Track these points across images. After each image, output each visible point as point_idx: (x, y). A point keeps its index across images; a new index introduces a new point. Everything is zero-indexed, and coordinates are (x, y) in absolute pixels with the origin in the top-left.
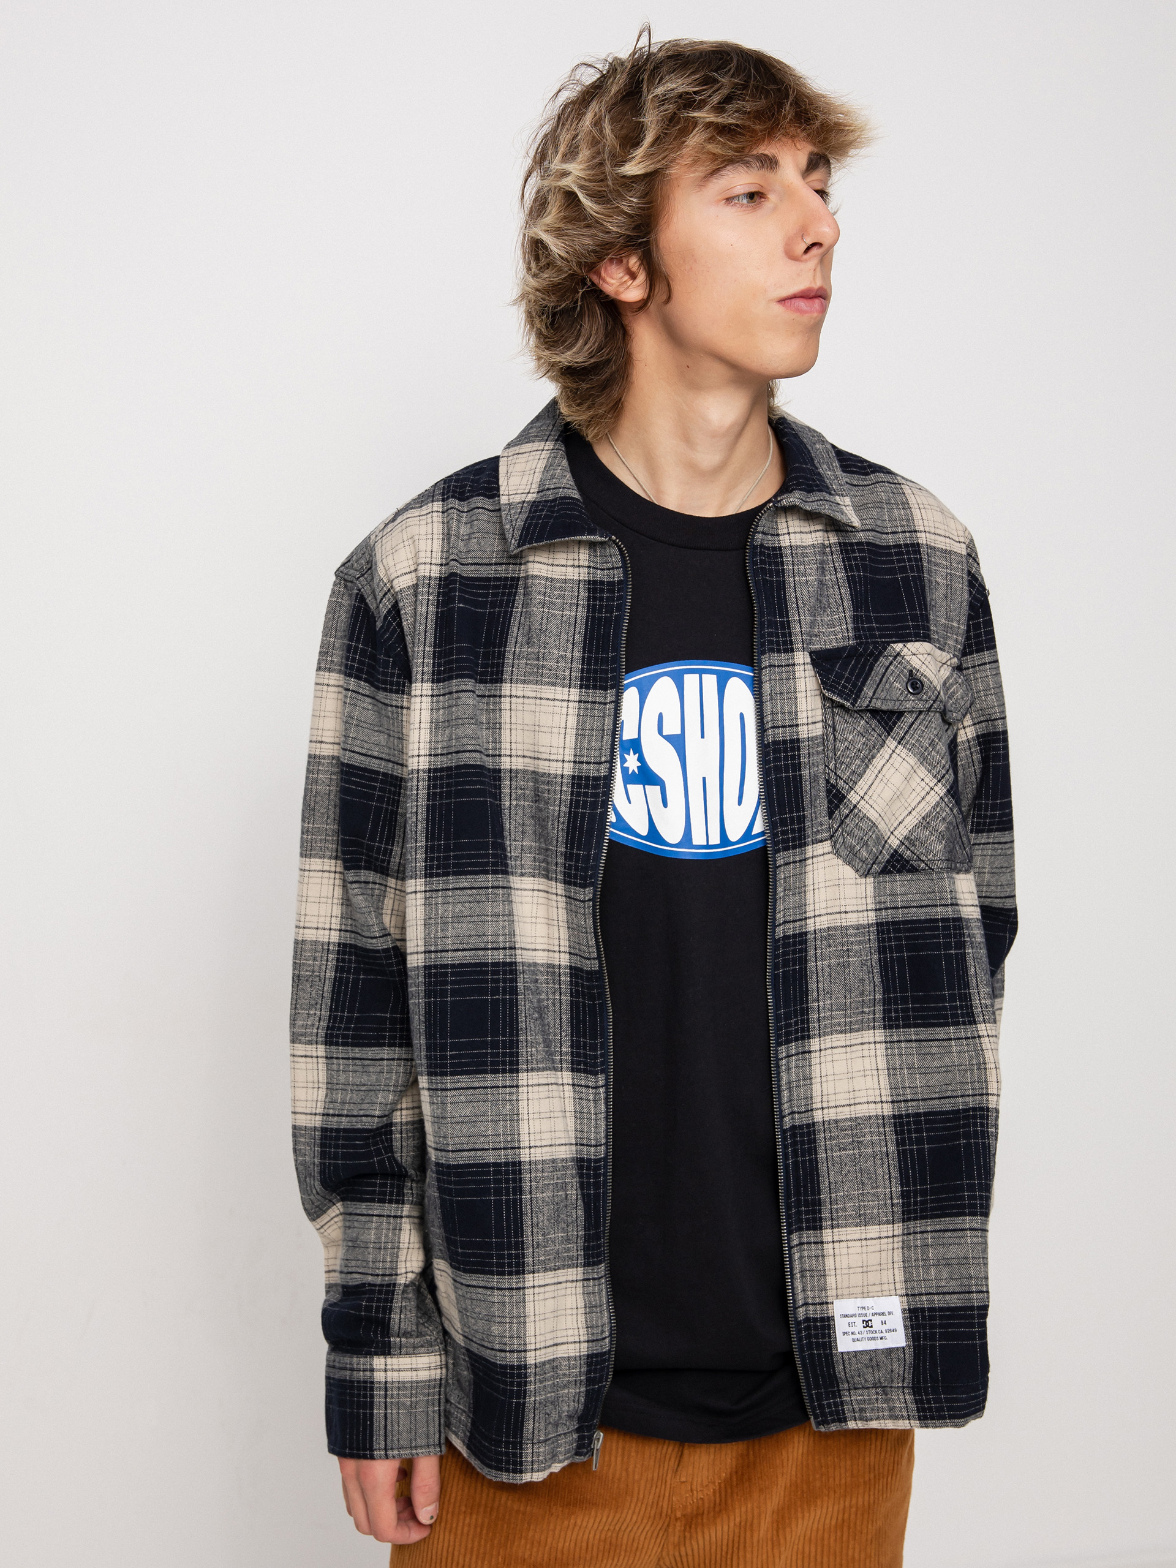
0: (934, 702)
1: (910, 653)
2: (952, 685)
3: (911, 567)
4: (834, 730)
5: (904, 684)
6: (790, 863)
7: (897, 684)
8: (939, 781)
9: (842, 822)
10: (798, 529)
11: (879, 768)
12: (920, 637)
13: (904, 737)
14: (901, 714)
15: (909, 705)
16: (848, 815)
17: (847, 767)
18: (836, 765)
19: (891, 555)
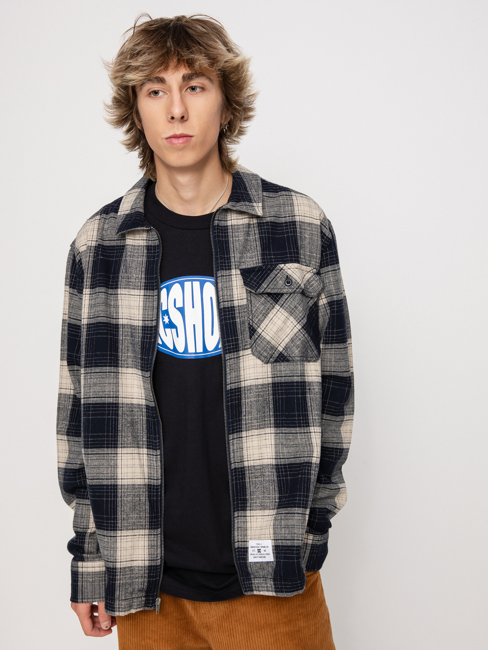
0: (297, 289)
1: (287, 268)
2: (312, 281)
3: (291, 231)
4: (251, 301)
5: (284, 282)
6: (232, 359)
7: (280, 282)
8: (298, 323)
9: (255, 341)
10: (235, 218)
11: (271, 318)
12: (293, 261)
13: (283, 304)
14: (282, 294)
15: (285, 291)
16: (257, 338)
17: (257, 318)
18: (252, 317)
19: (283, 226)
